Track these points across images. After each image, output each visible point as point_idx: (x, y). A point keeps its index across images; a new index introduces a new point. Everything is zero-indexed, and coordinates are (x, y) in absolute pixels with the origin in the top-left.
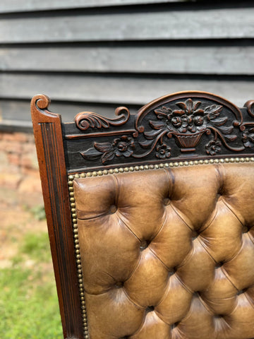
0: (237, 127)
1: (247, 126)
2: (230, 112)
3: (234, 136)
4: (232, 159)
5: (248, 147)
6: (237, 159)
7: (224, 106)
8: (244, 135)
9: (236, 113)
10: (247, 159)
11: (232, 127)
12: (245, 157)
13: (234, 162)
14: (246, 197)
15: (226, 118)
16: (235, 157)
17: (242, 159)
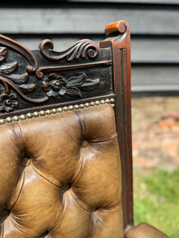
0: (32, 73)
1: (45, 72)
2: (19, 55)
3: (32, 86)
4: (36, 113)
5: (52, 97)
6: (42, 112)
7: (8, 48)
8: (44, 82)
9: (27, 56)
10: (54, 110)
11: (26, 74)
12: (51, 108)
13: (38, 116)
14: (55, 157)
15: (15, 63)
16: (38, 110)
17: (48, 111)
